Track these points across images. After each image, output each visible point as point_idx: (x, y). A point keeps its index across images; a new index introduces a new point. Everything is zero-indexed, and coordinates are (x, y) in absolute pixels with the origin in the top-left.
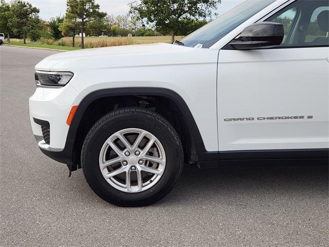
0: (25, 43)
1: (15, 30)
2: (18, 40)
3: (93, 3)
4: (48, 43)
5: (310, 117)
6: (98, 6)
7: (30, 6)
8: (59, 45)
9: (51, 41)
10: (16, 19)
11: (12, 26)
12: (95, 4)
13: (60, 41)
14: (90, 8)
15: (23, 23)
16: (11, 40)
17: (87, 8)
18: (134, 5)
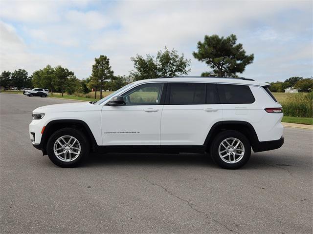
0: (63, 96)
1: (56, 87)
2: (59, 94)
3: (109, 70)
4: (79, 96)
5: (138, 132)
6: (113, 72)
7: (68, 70)
8: (87, 97)
9: (81, 94)
10: (58, 80)
11: (55, 84)
12: (111, 71)
13: (87, 95)
14: (107, 73)
15: (62, 82)
16: (54, 93)
17: (105, 72)
18: (133, 72)
